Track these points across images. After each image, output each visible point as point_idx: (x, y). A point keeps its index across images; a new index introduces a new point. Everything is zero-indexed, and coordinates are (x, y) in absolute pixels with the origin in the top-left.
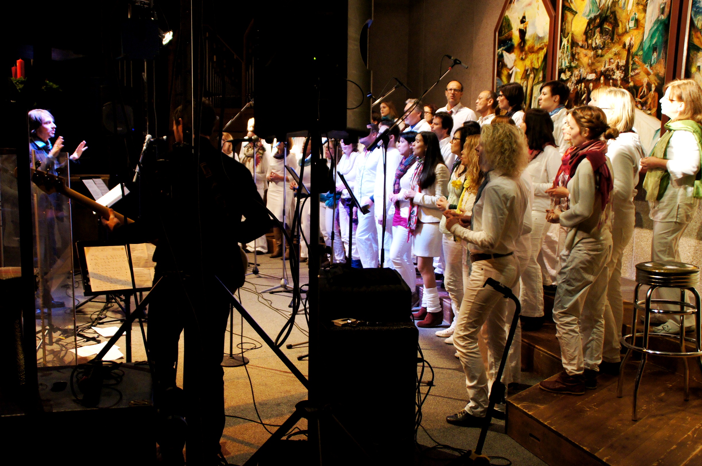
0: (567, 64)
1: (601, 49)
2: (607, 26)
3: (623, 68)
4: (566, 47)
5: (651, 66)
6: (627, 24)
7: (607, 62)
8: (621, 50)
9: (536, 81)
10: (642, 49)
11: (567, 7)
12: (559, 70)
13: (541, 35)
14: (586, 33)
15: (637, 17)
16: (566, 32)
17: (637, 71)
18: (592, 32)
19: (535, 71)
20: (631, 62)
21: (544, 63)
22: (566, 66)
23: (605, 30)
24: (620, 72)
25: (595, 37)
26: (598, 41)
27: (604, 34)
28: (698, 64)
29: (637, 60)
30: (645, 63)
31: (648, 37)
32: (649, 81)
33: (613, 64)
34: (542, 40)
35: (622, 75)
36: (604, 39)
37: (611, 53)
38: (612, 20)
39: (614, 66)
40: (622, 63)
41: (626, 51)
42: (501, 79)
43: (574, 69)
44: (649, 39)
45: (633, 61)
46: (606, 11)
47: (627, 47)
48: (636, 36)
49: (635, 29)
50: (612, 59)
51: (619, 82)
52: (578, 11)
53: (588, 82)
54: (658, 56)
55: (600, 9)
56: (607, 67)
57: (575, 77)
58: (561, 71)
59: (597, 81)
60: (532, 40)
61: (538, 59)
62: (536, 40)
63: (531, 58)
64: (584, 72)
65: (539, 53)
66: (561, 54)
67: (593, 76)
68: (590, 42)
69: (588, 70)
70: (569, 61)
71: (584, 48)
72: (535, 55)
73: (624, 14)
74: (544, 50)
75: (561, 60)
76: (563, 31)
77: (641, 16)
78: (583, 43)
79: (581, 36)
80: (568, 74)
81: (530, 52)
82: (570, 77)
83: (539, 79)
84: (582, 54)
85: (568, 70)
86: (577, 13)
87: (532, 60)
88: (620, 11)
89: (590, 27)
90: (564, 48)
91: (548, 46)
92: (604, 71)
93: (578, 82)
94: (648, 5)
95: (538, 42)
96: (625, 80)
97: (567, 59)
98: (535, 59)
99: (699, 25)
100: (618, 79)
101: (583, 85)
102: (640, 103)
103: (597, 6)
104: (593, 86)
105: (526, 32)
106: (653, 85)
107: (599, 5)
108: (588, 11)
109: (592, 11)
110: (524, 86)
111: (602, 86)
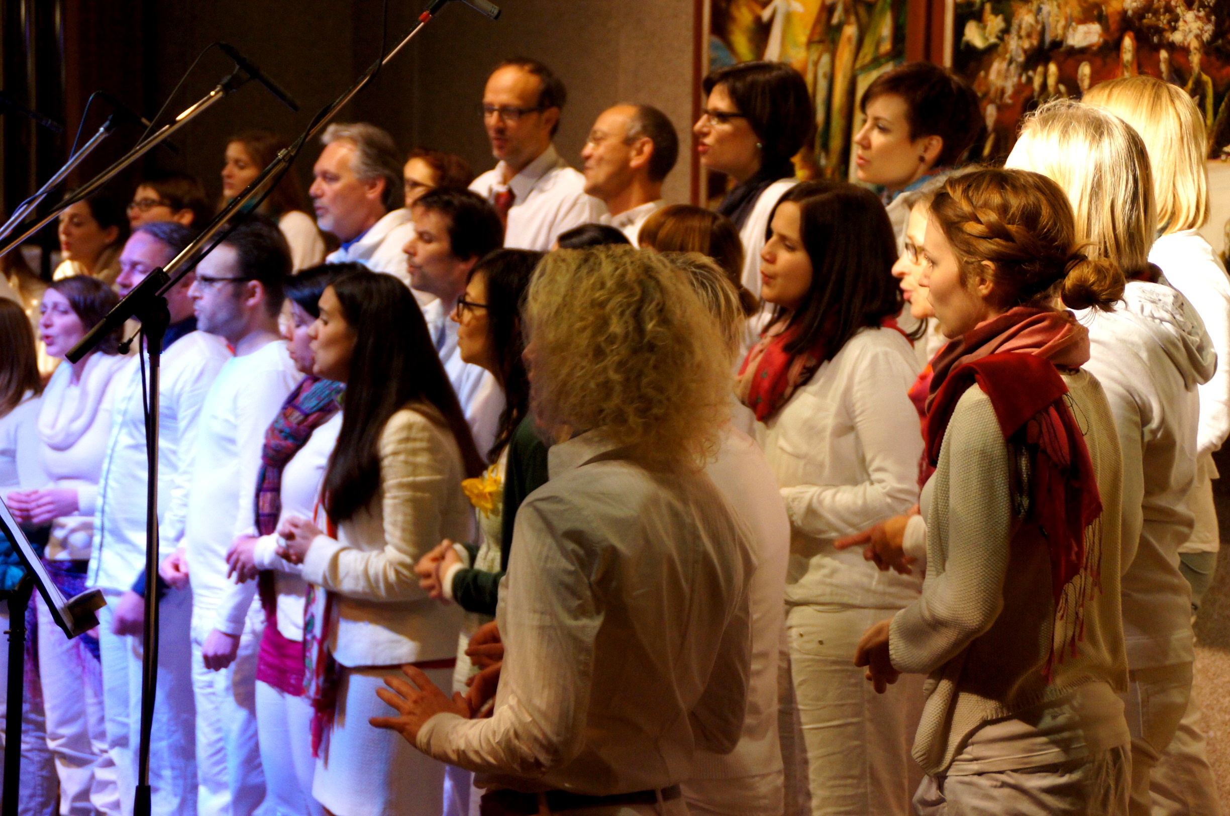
9: (867, 53)
12: (956, 7)
19: (862, 12)
42: (729, 46)
51: (1195, 59)
53: (1071, 62)
57: (1020, 37)
58: (964, 13)
59: (1108, 55)
64: (1054, 17)
67: (1093, 34)
69: (1073, 7)
80: (994, 27)
82: (1002, 39)
83: (877, 45)
85: (992, 11)
92: (1134, 11)
93: (1031, 60)
96: (1217, 52)
100: (1192, 47)
101: (1052, 69)
104: (1091, 76)
110: (820, 74)
111: (1126, 75)
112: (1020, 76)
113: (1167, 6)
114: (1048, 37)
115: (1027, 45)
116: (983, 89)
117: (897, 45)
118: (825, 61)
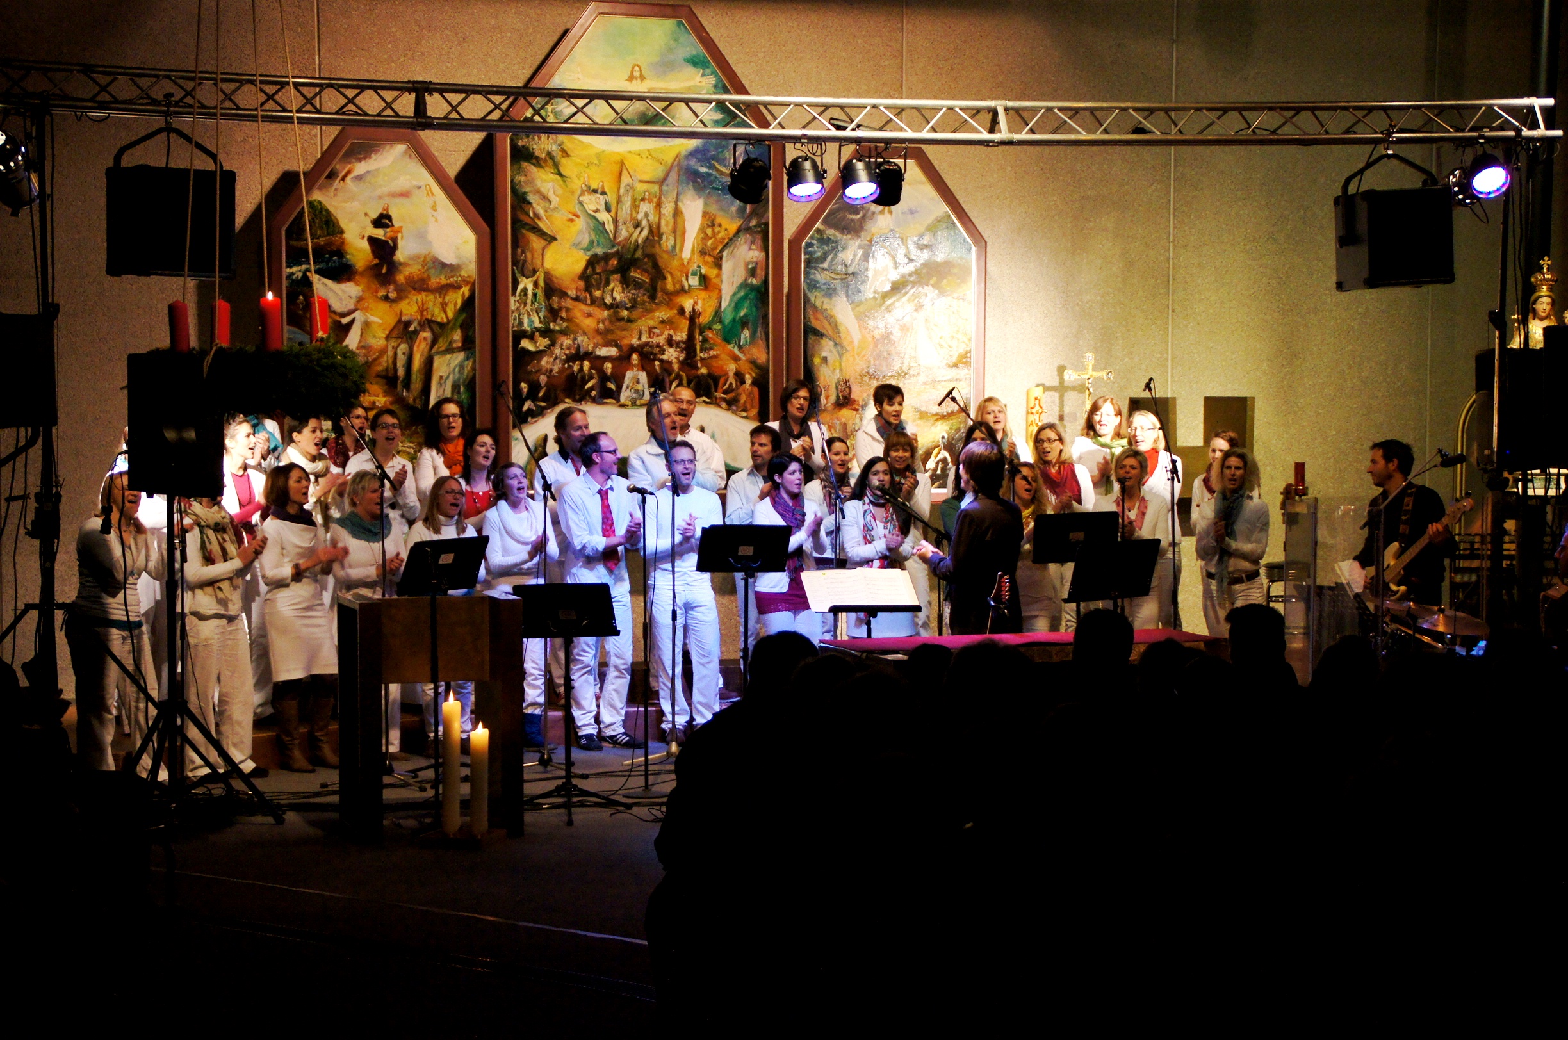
0: (537, 324)
1: (627, 309)
2: (635, 274)
3: (684, 346)
4: (530, 293)
5: (740, 347)
6: (684, 279)
7: (643, 332)
8: (674, 317)
10: (721, 322)
11: (526, 224)
12: (513, 331)
13: (449, 258)
14: (584, 276)
15: (703, 271)
16: (529, 267)
17: (712, 353)
18: (601, 278)
19: (435, 327)
20: (699, 338)
21: (464, 316)
22: (535, 328)
23: (635, 281)
25: (610, 287)
26: (618, 296)
27: (632, 286)
28: (824, 354)
29: (710, 335)
30: (729, 343)
31: (729, 305)
32: (739, 369)
33: (658, 336)
34: (452, 271)
35: (682, 357)
36: (633, 294)
37: (653, 319)
38: (649, 266)
39: (661, 340)
40: (681, 336)
41: (685, 318)
43: (557, 335)
44: (730, 309)
45: (703, 337)
46: (632, 250)
47: (687, 314)
48: (704, 299)
49: (701, 289)
50: (655, 328)
51: (676, 367)
52: (558, 237)
54: (753, 335)
55: (619, 244)
56: (644, 339)
57: (562, 349)
58: (520, 335)
59: (623, 361)
60: (420, 267)
61: (444, 306)
62: (432, 268)
63: (419, 300)
64: (586, 343)
65: (445, 295)
66: (517, 305)
67: (613, 351)
68: (598, 293)
69: (599, 339)
70: (542, 319)
71: (584, 302)
72: (431, 297)
73: (675, 263)
74: (462, 290)
75: (519, 315)
76: (520, 265)
77: (712, 273)
78: (579, 294)
79: (573, 280)
80: (543, 343)
81: (415, 289)
82: (549, 348)
83: (451, 343)
84: (579, 311)
85: (541, 336)
86: (555, 239)
87: (423, 305)
88: (665, 256)
89: (594, 269)
90: (526, 295)
91: (474, 284)
92: (638, 345)
93: (571, 359)
94: (724, 258)
95: (441, 273)
96: (688, 364)
97: (535, 314)
98: (435, 305)
99: (818, 304)
100: (674, 361)
101: (586, 364)
102: (724, 400)
103: (610, 238)
104: (613, 368)
105: (395, 247)
106: (747, 376)
107: (615, 237)
108: (585, 242)
109: (598, 244)
110: (400, 353)
111: (635, 369)
112: (564, 365)
113: (658, 345)
114: (582, 350)
115: (567, 352)
116: (537, 368)
117: (468, 345)
118: (403, 347)
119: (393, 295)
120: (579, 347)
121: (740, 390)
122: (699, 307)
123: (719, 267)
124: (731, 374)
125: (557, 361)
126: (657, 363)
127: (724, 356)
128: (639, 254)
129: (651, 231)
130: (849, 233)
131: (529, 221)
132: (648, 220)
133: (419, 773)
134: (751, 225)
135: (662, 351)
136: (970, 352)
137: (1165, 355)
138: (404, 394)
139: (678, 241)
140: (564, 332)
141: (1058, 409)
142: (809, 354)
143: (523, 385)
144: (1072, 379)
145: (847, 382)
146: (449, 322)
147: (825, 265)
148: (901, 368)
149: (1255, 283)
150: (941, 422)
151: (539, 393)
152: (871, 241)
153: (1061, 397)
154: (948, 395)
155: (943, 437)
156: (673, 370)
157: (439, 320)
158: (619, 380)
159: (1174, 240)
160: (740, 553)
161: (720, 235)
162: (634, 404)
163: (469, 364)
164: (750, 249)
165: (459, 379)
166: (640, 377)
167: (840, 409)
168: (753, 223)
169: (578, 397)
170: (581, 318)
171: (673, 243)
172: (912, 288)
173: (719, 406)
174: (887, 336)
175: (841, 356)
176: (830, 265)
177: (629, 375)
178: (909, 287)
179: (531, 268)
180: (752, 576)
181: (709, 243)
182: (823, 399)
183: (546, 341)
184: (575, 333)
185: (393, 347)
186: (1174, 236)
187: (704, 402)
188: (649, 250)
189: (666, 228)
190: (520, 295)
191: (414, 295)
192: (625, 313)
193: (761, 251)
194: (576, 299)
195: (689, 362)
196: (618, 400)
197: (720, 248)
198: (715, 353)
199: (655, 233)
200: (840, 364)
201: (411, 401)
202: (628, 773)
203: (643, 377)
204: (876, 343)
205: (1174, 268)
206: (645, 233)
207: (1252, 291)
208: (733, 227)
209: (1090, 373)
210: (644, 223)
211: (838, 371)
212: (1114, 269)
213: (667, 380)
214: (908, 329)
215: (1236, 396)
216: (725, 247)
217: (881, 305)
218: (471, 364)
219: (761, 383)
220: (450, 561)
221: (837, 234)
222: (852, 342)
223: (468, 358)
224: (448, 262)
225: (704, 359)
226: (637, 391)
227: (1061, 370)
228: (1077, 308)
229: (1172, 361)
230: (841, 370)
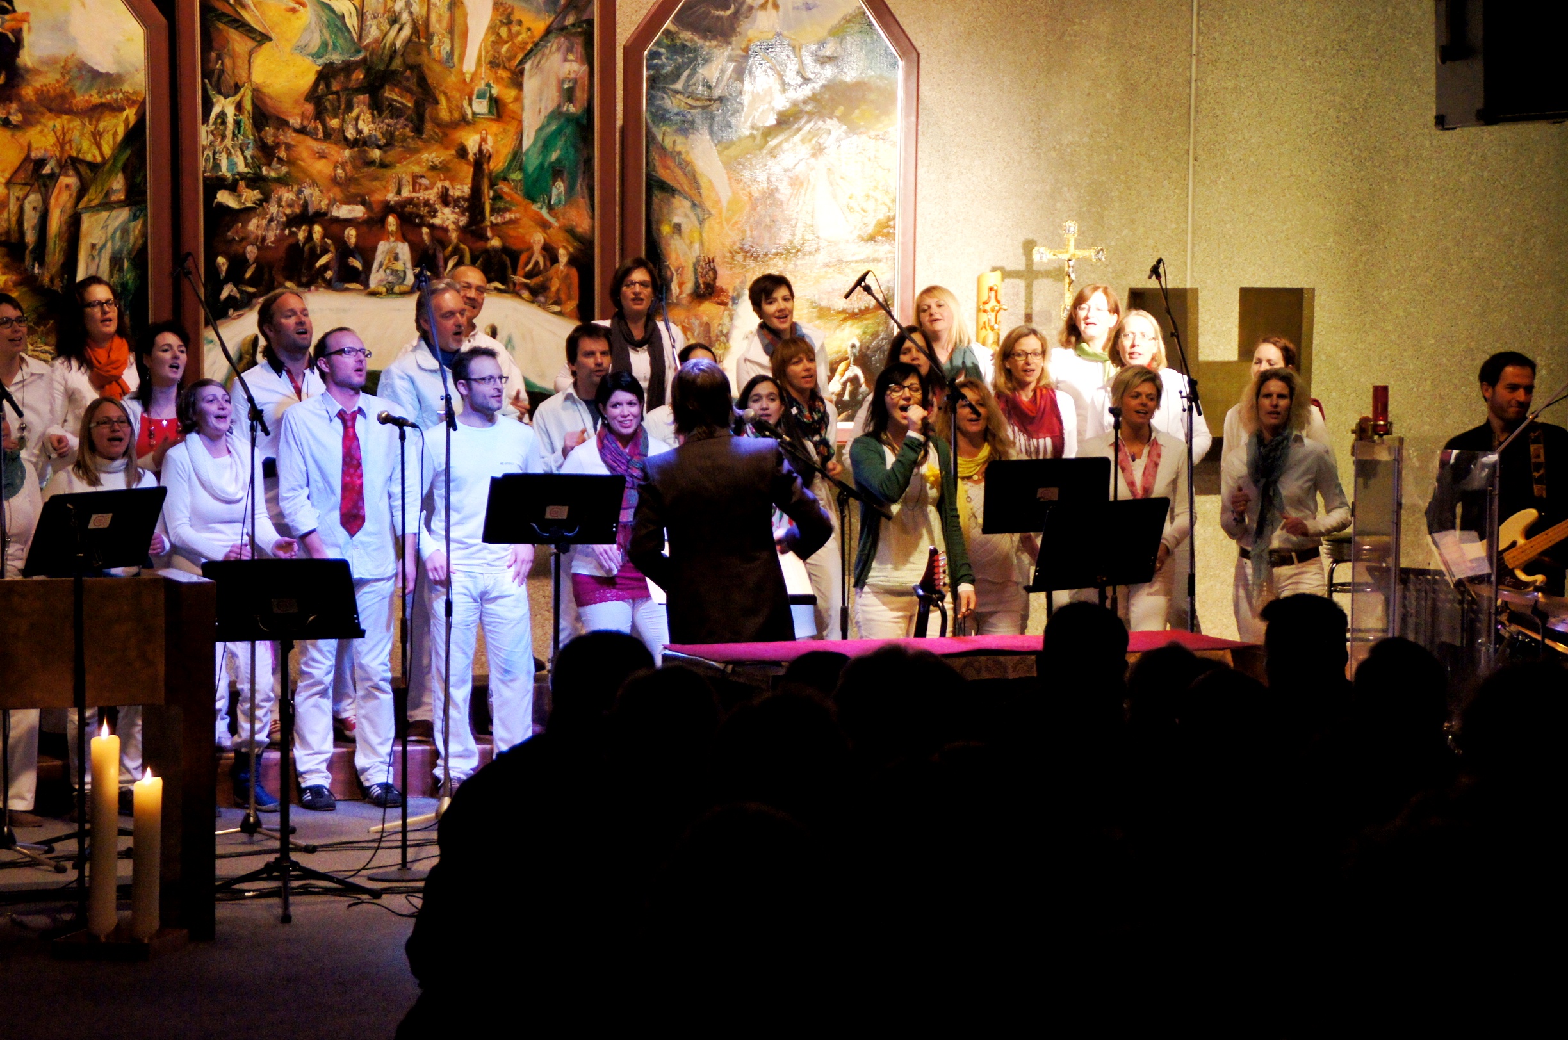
0: (242, 168)
1: (379, 147)
2: (391, 94)
3: (466, 205)
4: (230, 120)
5: (550, 208)
6: (465, 103)
7: (404, 181)
8: (451, 161)
10: (521, 169)
11: (224, 14)
12: (205, 179)
13: (104, 64)
14: (313, 96)
15: (495, 92)
16: (229, 80)
17: (508, 216)
18: (339, 100)
19: (83, 169)
20: (488, 194)
21: (128, 152)
22: (239, 174)
23: (390, 105)
24: (453, 212)
25: (354, 114)
26: (366, 128)
27: (386, 113)
28: (676, 220)
29: (506, 189)
30: (534, 200)
31: (534, 144)
32: (548, 241)
33: (427, 189)
34: (108, 84)
35: (463, 221)
36: (389, 125)
37: (419, 163)
38: (412, 83)
39: (432, 195)
40: (462, 189)
41: (468, 163)
43: (273, 186)
44: (536, 150)
46: (386, 58)
47: (471, 157)
48: (496, 135)
49: (492, 120)
50: (422, 177)
51: (454, 236)
52: (273, 35)
54: (570, 190)
55: (366, 48)
56: (406, 193)
57: (280, 206)
58: (216, 184)
59: (374, 224)
60: (58, 76)
61: (97, 137)
62: (77, 78)
63: (58, 127)
64: (317, 199)
65: (98, 120)
66: (211, 137)
67: (358, 211)
68: (334, 123)
69: (336, 192)
70: (250, 160)
71: (312, 135)
72: (77, 123)
73: (453, 79)
74: (125, 114)
75: (214, 154)
76: (215, 79)
77: (509, 95)
78: (305, 123)
79: (297, 102)
80: (250, 196)
81: (50, 110)
82: (261, 205)
83: (107, 194)
84: (306, 148)
85: (248, 186)
86: (269, 39)
87: (64, 134)
88: (437, 68)
89: (328, 86)
90: (224, 123)
91: (144, 102)
92: (397, 203)
93: (295, 221)
94: (526, 73)
95: (90, 87)
96: (473, 233)
97: (239, 153)
98: (82, 135)
99: (668, 143)
100: (450, 228)
101: (317, 229)
102: (526, 286)
103: (352, 37)
104: (358, 236)
105: (18, 44)
106: (561, 252)
107: (360, 37)
108: (315, 44)
109: (335, 47)
110: (28, 207)
111: (392, 239)
112: (283, 230)
113: (426, 203)
114: (311, 210)
115: (288, 211)
116: (241, 235)
117: (135, 197)
118: (34, 199)
119: (16, 118)
120: (305, 205)
121: (552, 272)
122: (488, 147)
123: (519, 86)
124: (537, 248)
125: (273, 224)
126: (425, 230)
127: (526, 221)
128: (397, 64)
129: (415, 30)
130: (714, 38)
131: (228, 10)
132: (411, 13)
133: (58, 846)
134: (567, 23)
135: (433, 213)
136: (894, 218)
137: (1183, 226)
138: (36, 270)
139: (457, 46)
140: (283, 181)
141: (1023, 304)
142: (654, 219)
143: (221, 260)
144: (1045, 260)
145: (710, 261)
146: (104, 162)
147: (679, 86)
148: (791, 242)
149: (1316, 117)
150: (849, 323)
151: (245, 272)
152: (746, 50)
153: (1029, 287)
154: (859, 283)
155: (853, 346)
156: (450, 241)
157: (89, 158)
158: (367, 254)
159: (1198, 53)
160: (548, 516)
161: (520, 38)
162: (390, 292)
163: (136, 227)
164: (566, 60)
165: (120, 251)
166: (398, 251)
167: (701, 303)
168: (570, 20)
169: (304, 280)
170: (309, 160)
171: (448, 48)
172: (808, 122)
173: (519, 296)
174: (771, 193)
175: (701, 222)
176: (687, 84)
177: (383, 247)
178: (803, 121)
179: (232, 83)
180: (566, 550)
181: (504, 49)
182: (674, 287)
183: (256, 195)
184: (299, 182)
185: (18, 199)
186: (1198, 46)
187: (497, 289)
188: (412, 59)
189: (438, 25)
190: (215, 123)
191: (50, 119)
192: (376, 154)
193: (582, 63)
194: (302, 131)
195: (474, 229)
196: (366, 284)
197: (520, 56)
198: (513, 216)
199: (422, 32)
200: (701, 234)
201: (46, 281)
202: (376, 845)
203: (404, 250)
204: (754, 204)
205: (1197, 95)
206: (406, 32)
207: (1313, 129)
208: (540, 26)
209: (1071, 252)
210: (405, 17)
211: (697, 246)
212: (1108, 96)
213: (440, 256)
214: (802, 184)
215: (1288, 286)
216: (528, 55)
217: (761, 148)
218: (139, 226)
219: (582, 262)
220: (106, 525)
221: (696, 38)
222: (718, 202)
223: (135, 218)
224: (103, 70)
225: (497, 225)
226: (395, 272)
227: (1029, 246)
228: (1054, 154)
229: (1193, 233)
230: (702, 244)
